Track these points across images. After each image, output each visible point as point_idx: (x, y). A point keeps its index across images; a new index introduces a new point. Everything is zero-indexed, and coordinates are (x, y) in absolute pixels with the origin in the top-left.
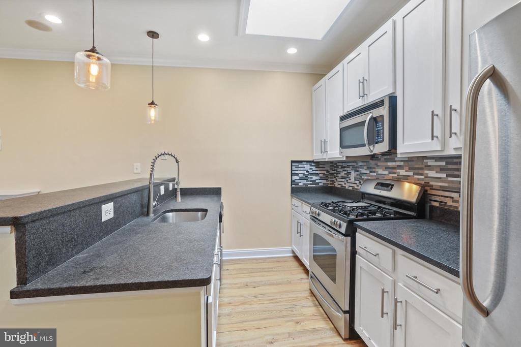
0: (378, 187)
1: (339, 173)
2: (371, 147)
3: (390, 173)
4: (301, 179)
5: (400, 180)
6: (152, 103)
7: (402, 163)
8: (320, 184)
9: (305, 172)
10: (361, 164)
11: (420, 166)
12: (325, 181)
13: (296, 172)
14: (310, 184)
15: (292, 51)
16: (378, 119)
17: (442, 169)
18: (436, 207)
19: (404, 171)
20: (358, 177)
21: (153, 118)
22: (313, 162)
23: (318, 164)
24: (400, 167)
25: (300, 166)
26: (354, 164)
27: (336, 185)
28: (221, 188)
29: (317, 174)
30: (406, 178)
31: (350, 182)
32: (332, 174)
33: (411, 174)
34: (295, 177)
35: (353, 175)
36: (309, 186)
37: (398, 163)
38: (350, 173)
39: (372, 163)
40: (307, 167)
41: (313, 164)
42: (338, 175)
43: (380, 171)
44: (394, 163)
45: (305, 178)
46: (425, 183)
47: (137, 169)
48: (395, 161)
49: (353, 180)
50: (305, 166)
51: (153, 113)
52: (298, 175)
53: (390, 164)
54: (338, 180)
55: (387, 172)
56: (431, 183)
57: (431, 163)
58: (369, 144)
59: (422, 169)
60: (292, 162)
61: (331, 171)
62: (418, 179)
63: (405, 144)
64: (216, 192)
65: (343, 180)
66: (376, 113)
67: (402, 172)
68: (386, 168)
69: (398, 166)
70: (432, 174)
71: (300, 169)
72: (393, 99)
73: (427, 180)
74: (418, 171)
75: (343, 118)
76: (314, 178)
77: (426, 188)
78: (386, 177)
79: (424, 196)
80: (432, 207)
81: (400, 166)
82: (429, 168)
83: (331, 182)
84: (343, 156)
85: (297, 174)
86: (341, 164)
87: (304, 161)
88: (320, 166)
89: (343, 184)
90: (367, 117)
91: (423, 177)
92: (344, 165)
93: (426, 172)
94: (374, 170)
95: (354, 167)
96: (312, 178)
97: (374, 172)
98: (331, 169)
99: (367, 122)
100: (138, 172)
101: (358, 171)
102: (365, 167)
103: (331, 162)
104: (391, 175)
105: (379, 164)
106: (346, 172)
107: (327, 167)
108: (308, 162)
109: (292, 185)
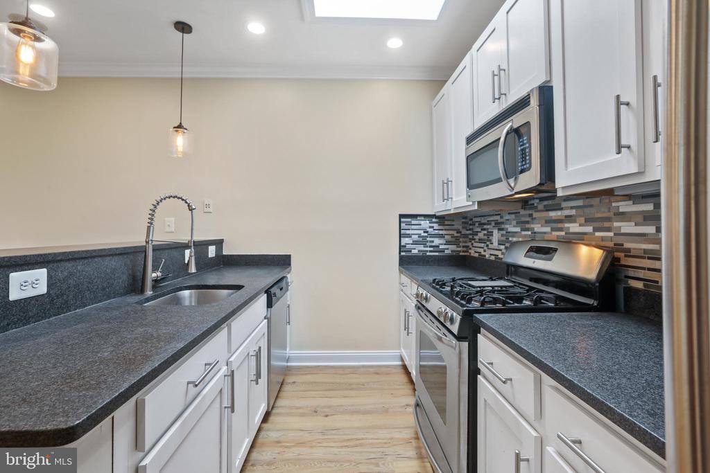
0: (531, 253)
1: (476, 233)
2: (512, 181)
3: (553, 230)
4: (415, 243)
5: (571, 241)
6: (180, 126)
7: (573, 212)
8: (446, 252)
9: (421, 232)
10: (507, 217)
11: (606, 215)
12: (453, 247)
13: (408, 232)
14: (430, 251)
15: (395, 43)
16: (523, 130)
18: (637, 290)
19: (577, 225)
20: (504, 238)
21: (180, 149)
22: (433, 216)
23: (442, 219)
24: (570, 219)
25: (414, 222)
26: (497, 218)
27: (473, 253)
28: (290, 256)
29: (441, 236)
30: (581, 238)
31: (492, 248)
32: (466, 236)
33: (589, 229)
34: (405, 241)
35: (496, 235)
36: (428, 254)
37: (567, 212)
38: (490, 234)
40: (425, 224)
41: (434, 220)
42: (475, 237)
43: (537, 228)
44: (559, 213)
45: (423, 241)
46: (615, 245)
47: (169, 226)
48: (562, 209)
49: (495, 244)
50: (422, 222)
51: (180, 141)
52: (411, 237)
53: (553, 214)
54: (475, 244)
55: (548, 229)
56: (627, 245)
57: (625, 207)
58: (507, 177)
59: (609, 219)
60: (401, 216)
61: (464, 232)
62: (603, 239)
63: (569, 169)
64: (283, 261)
65: (482, 245)
66: (517, 120)
67: (574, 228)
68: (547, 222)
69: (566, 217)
70: (628, 227)
71: (413, 227)
72: (546, 92)
73: (619, 240)
74: (601, 223)
75: (470, 140)
76: (437, 241)
77: (617, 254)
78: (547, 237)
79: (613, 269)
80: (630, 291)
81: (571, 216)
82: (622, 216)
83: (465, 249)
84: (474, 202)
85: (409, 236)
86: (479, 219)
87: (421, 215)
88: (447, 223)
89: (481, 250)
90: (502, 131)
91: (611, 234)
92: (484, 220)
93: (616, 224)
94: (527, 226)
95: (497, 223)
96: (433, 242)
97: (527, 230)
98: (463, 228)
99: (502, 139)
100: (170, 230)
101: (502, 229)
102: (514, 223)
104: (554, 233)
105: (535, 215)
106: (486, 232)
107: (458, 225)
108: (426, 216)
109: (400, 252)
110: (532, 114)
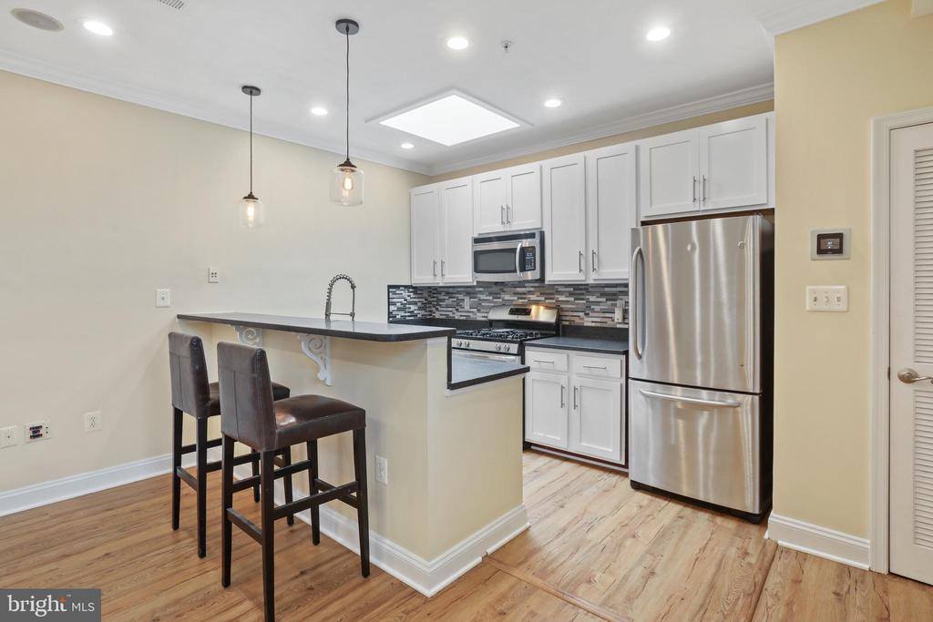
0: (513, 313)
1: (443, 300)
2: (522, 274)
3: (518, 298)
4: (399, 309)
6: (251, 197)
7: (532, 289)
9: (403, 300)
11: (551, 292)
12: (423, 312)
13: (394, 300)
14: (409, 316)
16: (530, 250)
17: (571, 294)
18: (567, 325)
19: (536, 296)
20: (476, 304)
21: (251, 219)
22: (413, 287)
23: (416, 289)
24: (530, 292)
25: (398, 292)
26: (470, 290)
29: (415, 303)
30: (538, 303)
31: (462, 311)
32: (430, 303)
33: (542, 298)
35: (468, 302)
36: (408, 318)
37: (527, 289)
38: (462, 300)
39: (495, 289)
40: (405, 294)
41: (411, 290)
42: (441, 303)
43: (507, 297)
44: (524, 289)
45: (403, 308)
47: (163, 298)
49: (467, 308)
50: (403, 292)
51: (251, 210)
52: (396, 305)
54: (441, 309)
55: (515, 298)
56: (564, 306)
58: (521, 271)
59: (552, 294)
60: (390, 287)
61: (431, 299)
62: (550, 303)
63: (550, 275)
65: (450, 309)
66: (528, 243)
67: (533, 297)
68: (515, 294)
70: (562, 298)
71: (397, 296)
72: (542, 235)
73: (559, 304)
74: (549, 296)
75: (477, 241)
76: (413, 308)
77: (559, 310)
78: (514, 303)
79: (559, 318)
80: (564, 326)
83: (431, 313)
85: (394, 304)
86: (446, 290)
87: (402, 286)
88: (419, 292)
89: (450, 314)
90: (518, 245)
91: (554, 301)
92: (451, 290)
93: (557, 296)
95: (468, 294)
96: (410, 308)
97: (499, 298)
98: (430, 296)
99: (518, 250)
100: (165, 304)
101: (475, 298)
102: (487, 293)
103: (430, 287)
105: (505, 289)
106: (454, 299)
107: (426, 295)
108: (406, 287)
109: (389, 317)
110: (535, 242)
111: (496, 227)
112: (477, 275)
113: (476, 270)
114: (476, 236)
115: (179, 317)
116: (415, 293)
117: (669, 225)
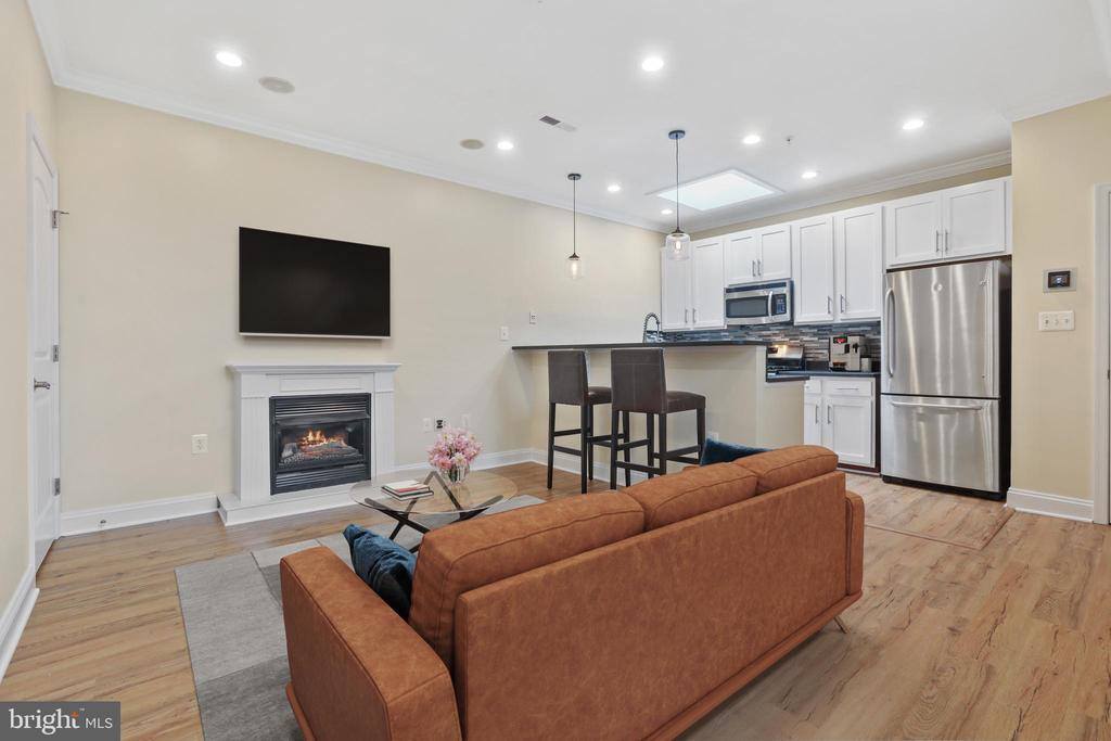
6: (574, 256)
16: (781, 297)
17: (815, 335)
21: (575, 273)
22: (661, 333)
24: (775, 335)
25: (651, 337)
41: (661, 335)
44: (769, 332)
46: (800, 345)
50: (655, 337)
51: (574, 266)
53: (764, 333)
56: (806, 345)
57: (806, 330)
59: (797, 335)
60: (645, 332)
62: (794, 343)
63: (798, 315)
66: (779, 291)
67: (777, 339)
70: (805, 338)
72: (792, 284)
73: (802, 343)
74: (793, 337)
75: (728, 291)
82: (803, 334)
87: (655, 332)
88: (667, 337)
91: (798, 341)
92: (696, 335)
93: (801, 337)
99: (771, 297)
102: (732, 337)
105: (750, 333)
110: (786, 290)
111: (747, 278)
112: (729, 319)
113: (728, 315)
114: (726, 287)
115: (513, 348)
116: (664, 338)
117: (911, 271)
